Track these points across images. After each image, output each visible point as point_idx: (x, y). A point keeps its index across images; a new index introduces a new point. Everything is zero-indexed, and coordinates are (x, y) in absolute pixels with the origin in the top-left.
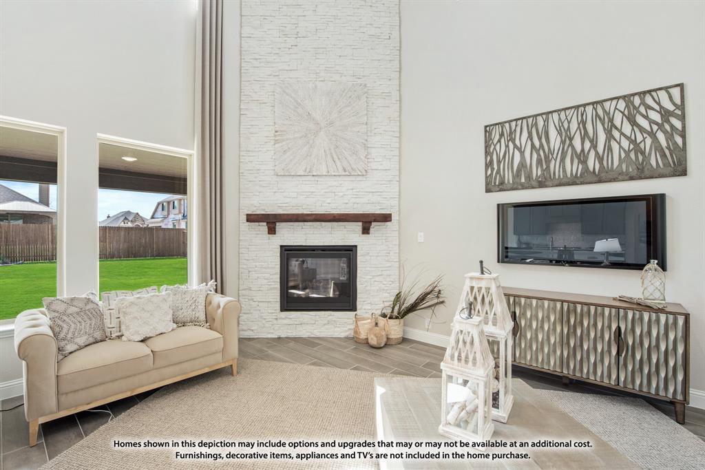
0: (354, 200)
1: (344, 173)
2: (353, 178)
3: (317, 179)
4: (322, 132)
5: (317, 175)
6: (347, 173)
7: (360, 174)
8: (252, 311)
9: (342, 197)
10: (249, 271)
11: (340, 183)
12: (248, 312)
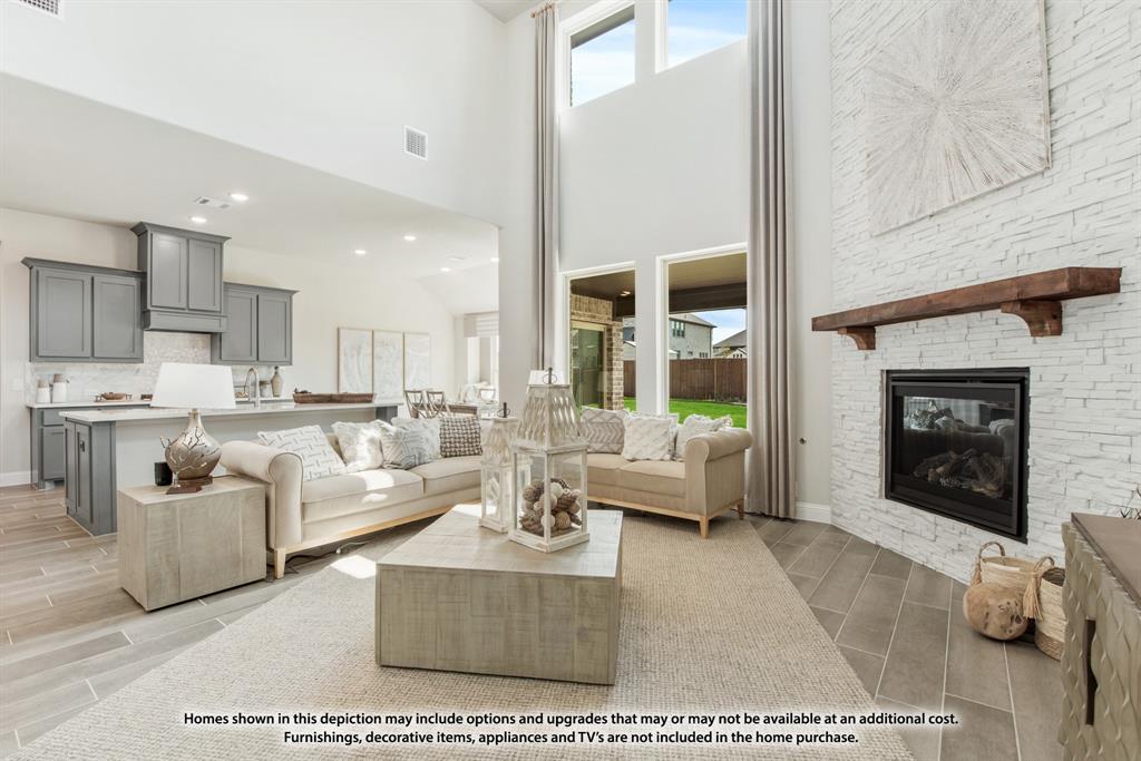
0: (1018, 249)
1: (987, 189)
2: (1015, 191)
3: (938, 220)
4: (940, 113)
5: (938, 213)
6: (995, 185)
7: (1026, 173)
8: (845, 485)
9: (990, 246)
10: (843, 416)
11: (986, 212)
12: (840, 484)
